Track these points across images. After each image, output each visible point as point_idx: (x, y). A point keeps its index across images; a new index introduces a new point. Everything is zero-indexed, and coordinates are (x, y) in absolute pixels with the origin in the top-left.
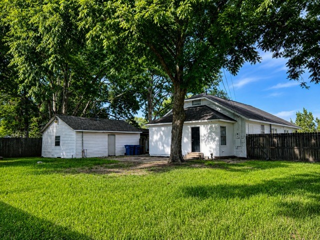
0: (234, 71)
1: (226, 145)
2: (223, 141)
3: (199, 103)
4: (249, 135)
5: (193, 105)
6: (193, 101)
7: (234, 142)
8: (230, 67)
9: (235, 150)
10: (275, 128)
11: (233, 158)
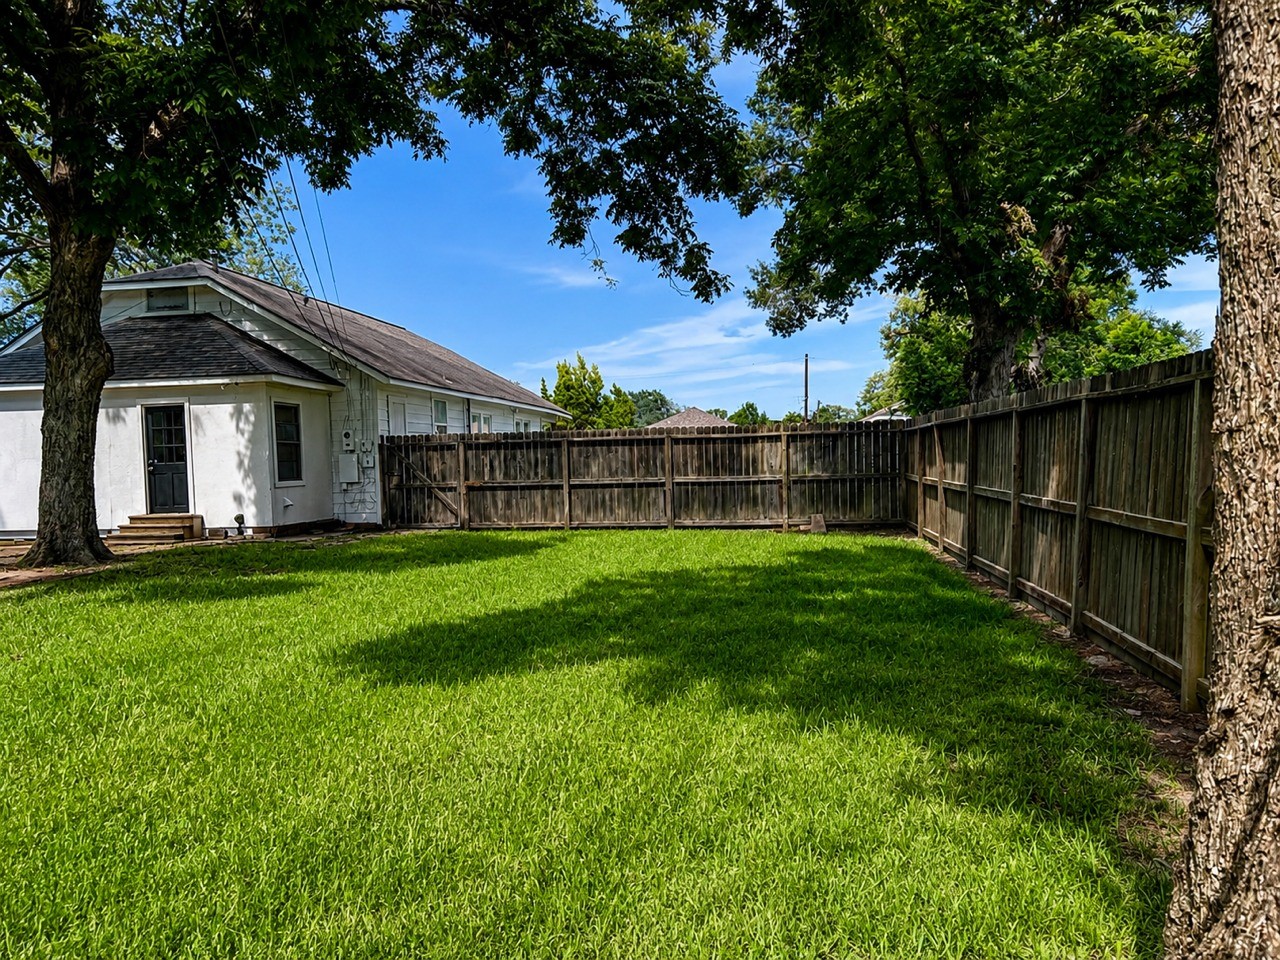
0: (330, 177)
1: (299, 477)
2: (288, 463)
3: (178, 301)
4: (391, 439)
5: (149, 309)
6: (150, 293)
7: (332, 467)
8: (316, 163)
9: (338, 498)
10: (483, 413)
11: (332, 526)
